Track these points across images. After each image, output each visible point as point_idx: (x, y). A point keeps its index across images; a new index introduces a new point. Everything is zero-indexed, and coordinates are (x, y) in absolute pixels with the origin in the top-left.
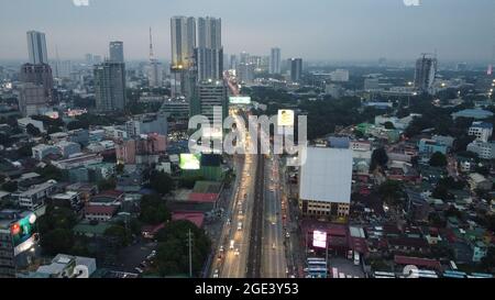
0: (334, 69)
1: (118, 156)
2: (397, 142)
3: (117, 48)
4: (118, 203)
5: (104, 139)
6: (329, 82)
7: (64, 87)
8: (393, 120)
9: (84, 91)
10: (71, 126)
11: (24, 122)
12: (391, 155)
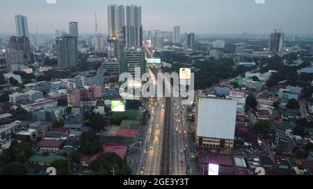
0: (215, 40)
1: (69, 101)
2: (262, 90)
3: (74, 26)
4: (65, 138)
5: (61, 88)
6: (212, 48)
7: (39, 51)
8: (257, 75)
9: (52, 54)
10: (40, 79)
11: (8, 76)
12: (259, 100)
